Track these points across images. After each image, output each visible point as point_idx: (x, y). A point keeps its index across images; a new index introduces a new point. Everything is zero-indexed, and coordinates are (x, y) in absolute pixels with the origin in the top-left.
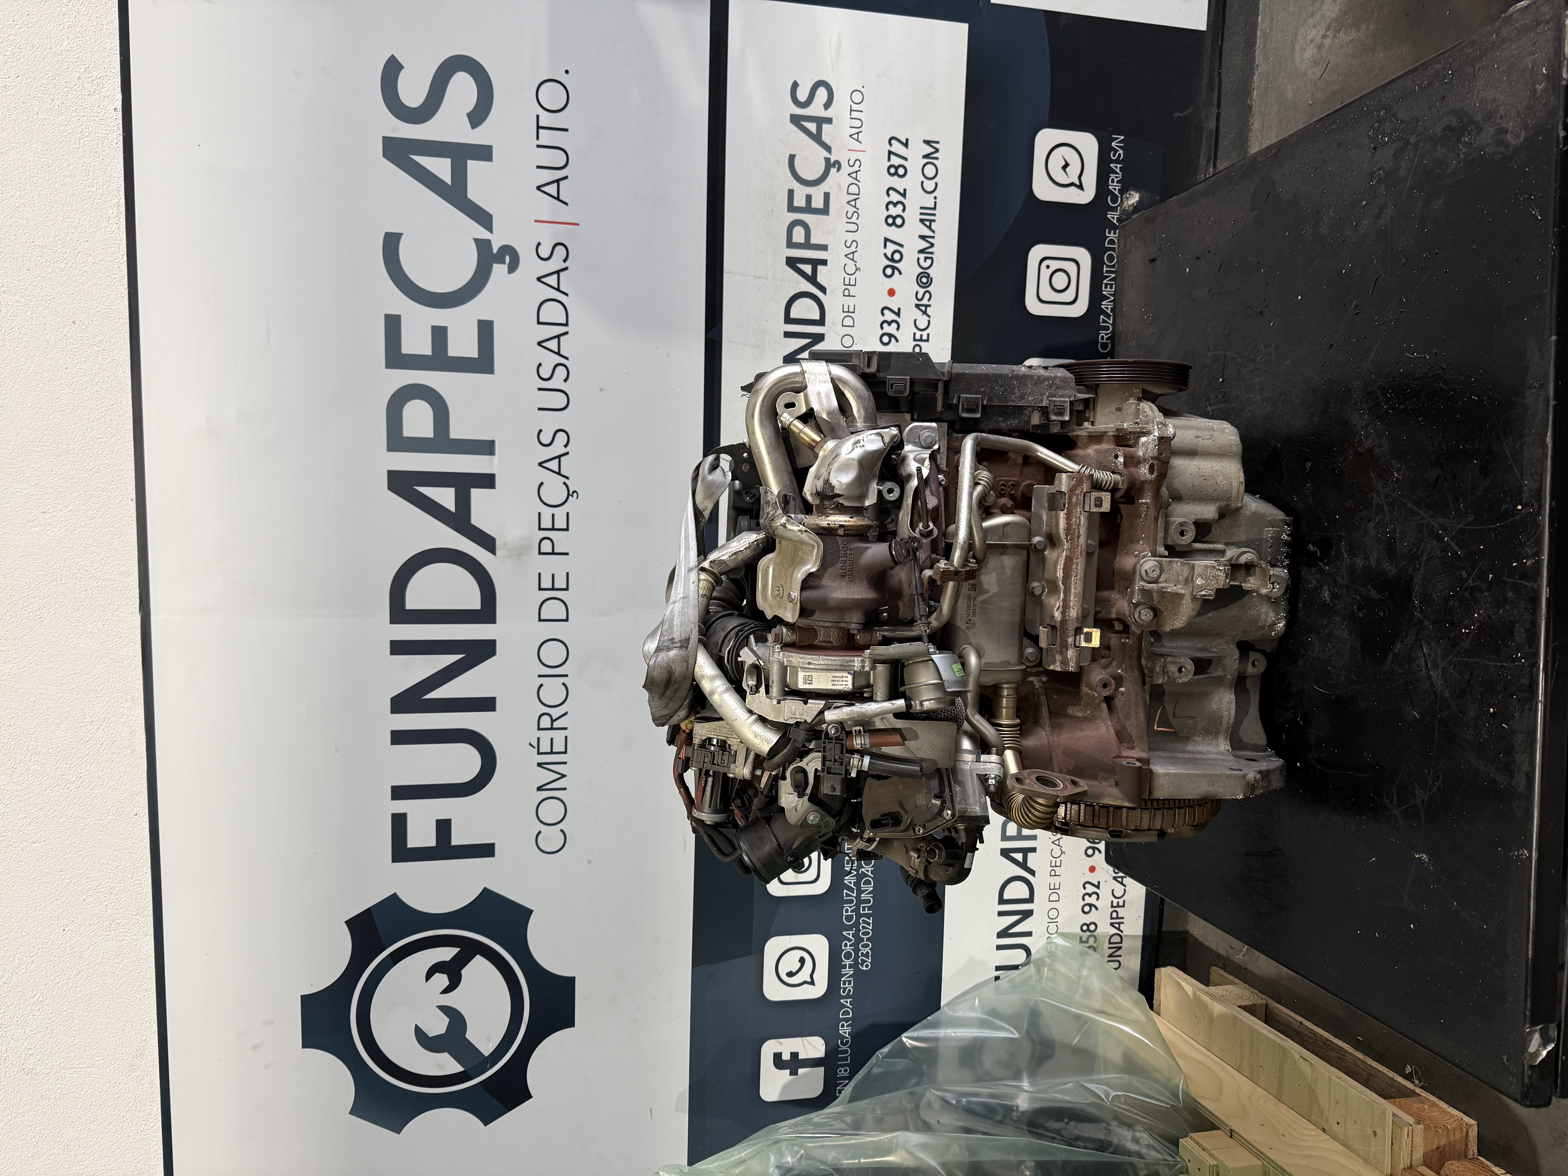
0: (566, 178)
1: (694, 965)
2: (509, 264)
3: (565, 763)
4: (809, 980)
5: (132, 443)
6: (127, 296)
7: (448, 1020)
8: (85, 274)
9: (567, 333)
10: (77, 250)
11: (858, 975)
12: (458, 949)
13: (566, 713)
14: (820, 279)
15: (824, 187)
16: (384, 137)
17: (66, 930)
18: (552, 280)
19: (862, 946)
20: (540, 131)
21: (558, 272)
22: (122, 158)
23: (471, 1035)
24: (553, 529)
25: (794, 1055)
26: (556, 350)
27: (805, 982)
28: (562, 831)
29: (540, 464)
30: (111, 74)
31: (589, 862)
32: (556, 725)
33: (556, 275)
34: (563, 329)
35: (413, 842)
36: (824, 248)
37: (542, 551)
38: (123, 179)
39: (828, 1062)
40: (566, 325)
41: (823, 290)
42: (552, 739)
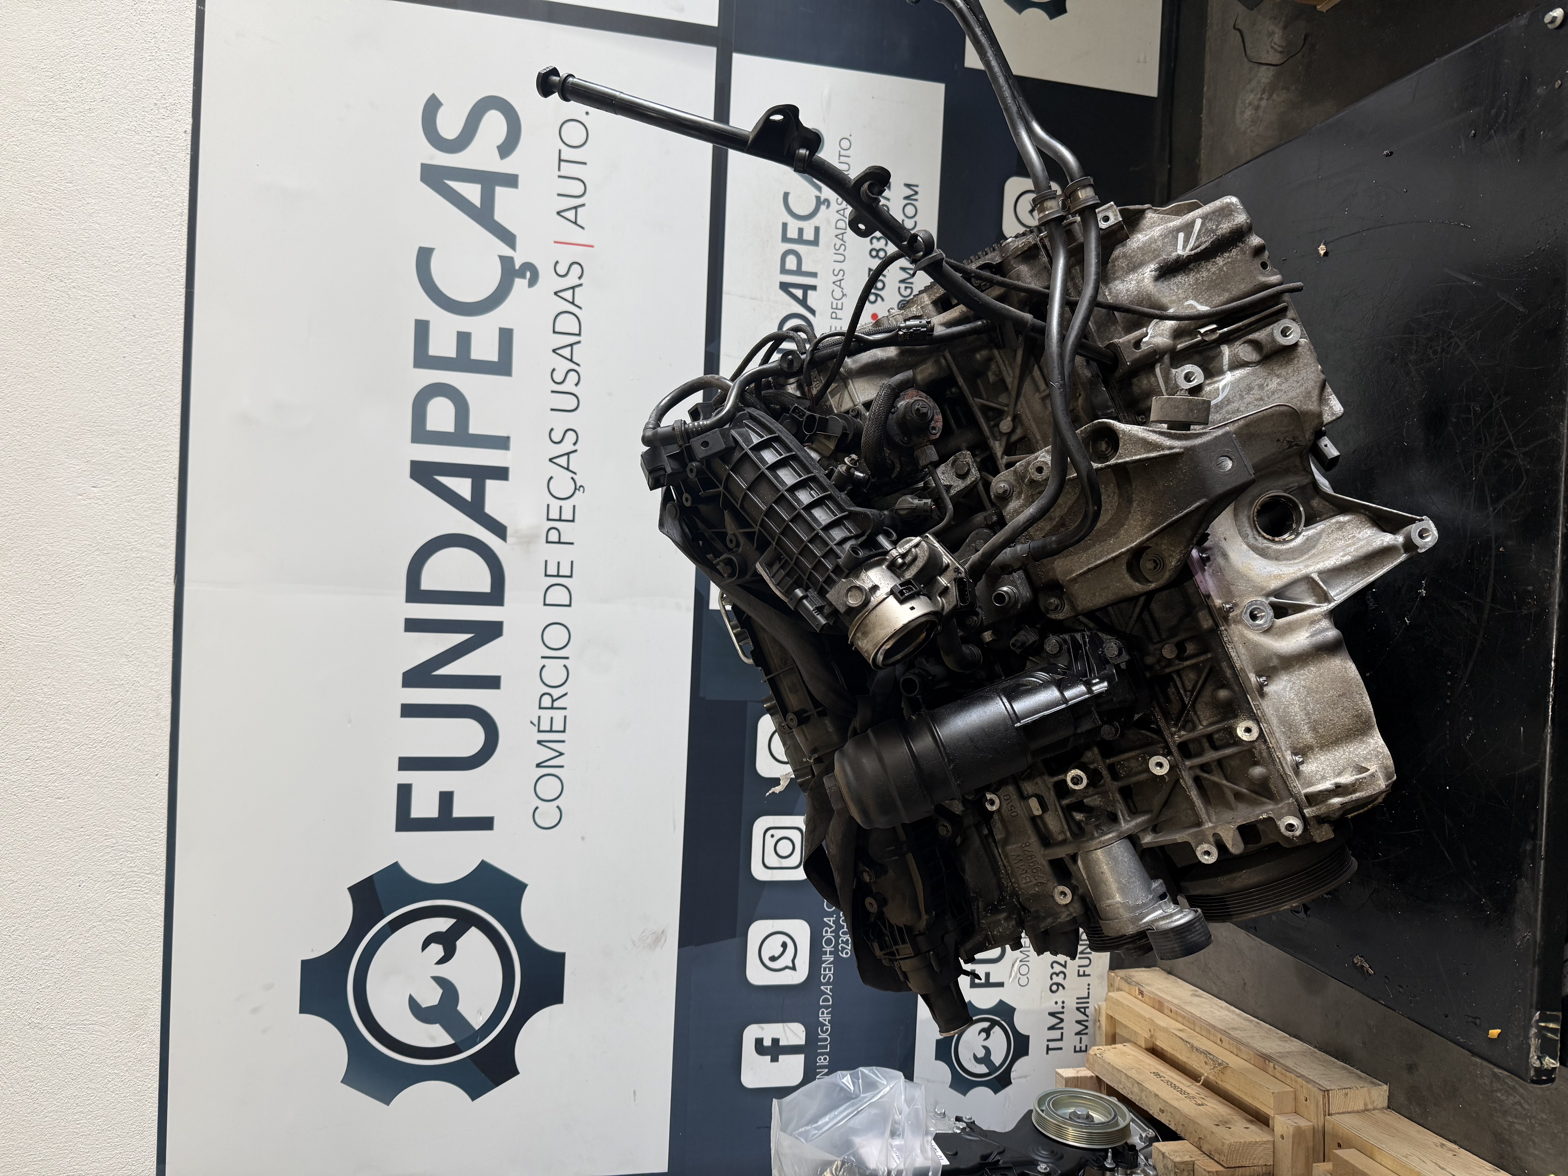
0: (583, 205)
1: (681, 945)
2: (529, 280)
3: (563, 742)
4: (791, 965)
5: (179, 427)
6: (184, 295)
7: (441, 991)
8: (148, 274)
9: (579, 342)
10: (142, 253)
11: (838, 960)
12: (454, 920)
13: (566, 694)
14: (810, 302)
15: (815, 221)
16: (423, 165)
17: (82, 885)
18: (568, 295)
19: (842, 933)
20: (562, 164)
21: (573, 288)
22: (189, 174)
23: (463, 1008)
24: (560, 520)
25: (775, 1041)
26: (569, 357)
27: (787, 967)
28: (558, 807)
29: (551, 460)
30: (184, 102)
31: (583, 838)
32: (556, 704)
33: (571, 291)
34: (576, 339)
35: (416, 812)
36: (814, 275)
37: (549, 540)
38: (188, 192)
39: (808, 1050)
40: (579, 335)
41: (813, 312)
42: (552, 718)
